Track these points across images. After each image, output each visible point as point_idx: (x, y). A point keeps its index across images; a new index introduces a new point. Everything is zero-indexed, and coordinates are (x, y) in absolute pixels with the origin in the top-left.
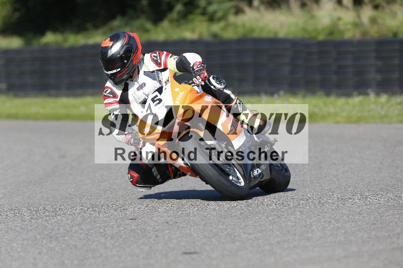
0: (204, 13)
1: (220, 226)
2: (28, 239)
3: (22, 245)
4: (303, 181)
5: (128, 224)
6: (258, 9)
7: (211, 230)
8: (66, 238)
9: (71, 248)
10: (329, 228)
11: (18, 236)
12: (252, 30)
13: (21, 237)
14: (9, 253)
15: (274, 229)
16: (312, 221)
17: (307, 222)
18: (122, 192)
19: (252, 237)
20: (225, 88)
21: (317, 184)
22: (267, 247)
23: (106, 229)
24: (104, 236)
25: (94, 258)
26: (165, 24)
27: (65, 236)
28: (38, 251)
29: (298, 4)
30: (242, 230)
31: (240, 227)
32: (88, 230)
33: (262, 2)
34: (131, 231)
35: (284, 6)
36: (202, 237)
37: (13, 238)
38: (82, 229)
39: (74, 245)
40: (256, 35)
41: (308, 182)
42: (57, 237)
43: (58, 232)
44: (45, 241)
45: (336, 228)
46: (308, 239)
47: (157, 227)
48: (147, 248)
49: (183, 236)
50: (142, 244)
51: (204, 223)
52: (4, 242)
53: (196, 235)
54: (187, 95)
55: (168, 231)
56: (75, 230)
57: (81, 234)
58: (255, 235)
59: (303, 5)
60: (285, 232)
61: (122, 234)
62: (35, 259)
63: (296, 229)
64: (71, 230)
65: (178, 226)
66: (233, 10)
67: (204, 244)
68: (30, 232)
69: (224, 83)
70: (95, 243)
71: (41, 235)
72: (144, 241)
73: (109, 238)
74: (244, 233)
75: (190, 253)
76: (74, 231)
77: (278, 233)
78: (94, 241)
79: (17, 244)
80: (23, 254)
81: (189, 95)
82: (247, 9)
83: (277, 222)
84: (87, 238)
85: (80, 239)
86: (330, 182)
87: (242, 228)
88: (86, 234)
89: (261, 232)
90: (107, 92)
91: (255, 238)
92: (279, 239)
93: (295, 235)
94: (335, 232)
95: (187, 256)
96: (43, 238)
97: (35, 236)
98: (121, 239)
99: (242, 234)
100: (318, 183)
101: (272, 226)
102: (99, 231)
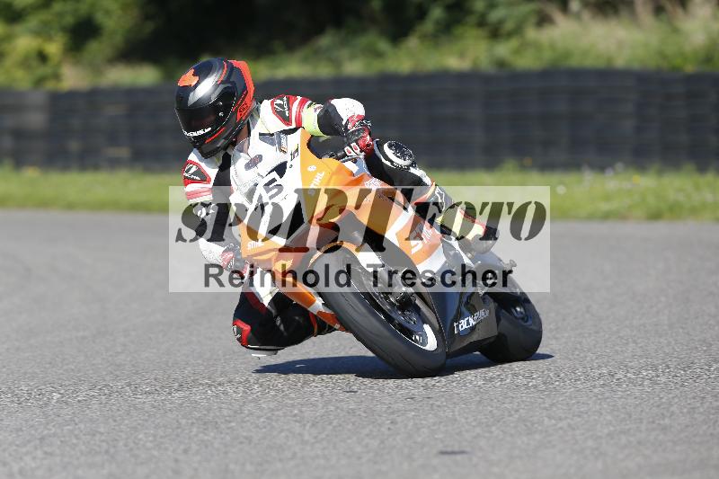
0: (482, 23)
1: (506, 405)
2: (165, 426)
3: (155, 436)
4: (656, 325)
5: (342, 401)
6: (578, 16)
7: (491, 412)
8: (233, 424)
9: (241, 443)
10: (701, 410)
11: (146, 421)
12: (567, 54)
13: (153, 422)
14: (131, 450)
15: (603, 412)
16: (671, 396)
17: (662, 398)
18: (333, 343)
19: (563, 424)
20: (411, 165)
21: (681, 330)
22: (590, 443)
23: (304, 409)
24: (299, 422)
25: (281, 460)
26: (413, 42)
27: (230, 422)
28: (182, 447)
29: (649, 7)
30: (545, 413)
31: (542, 406)
32: (273, 410)
33: (585, 3)
34: (349, 413)
35: (624, 13)
36: (474, 424)
37: (139, 424)
38: (261, 409)
39: (246, 438)
40: (574, 62)
41: (666, 327)
42: (216, 423)
43: (218, 414)
44: (195, 430)
45: (713, 408)
46: (664, 429)
47: (395, 406)
48: (374, 444)
49: (441, 422)
50: (367, 435)
51: (478, 398)
52: (122, 431)
53: (463, 420)
54: (331, 177)
55: (413, 413)
56: (249, 410)
57: (259, 417)
58: (569, 421)
59: (659, 10)
60: (623, 416)
61: (332, 417)
62: (176, 461)
63: (642, 411)
64: (241, 410)
65: (432, 405)
66: (533, 19)
67: (478, 436)
68: (169, 414)
69: (410, 156)
70: (283, 434)
71: (188, 419)
72: (371, 431)
73: (309, 425)
74: (550, 418)
75: (453, 453)
76: (246, 412)
77: (609, 418)
78: (282, 431)
79: (146, 434)
80: (155, 453)
81: (334, 177)
82: (558, 17)
83: (608, 398)
84: (269, 424)
85: (257, 426)
86: (704, 327)
87: (545, 409)
88: (268, 418)
89: (579, 416)
90: (190, 172)
91: (569, 425)
92: (612, 428)
93: (641, 421)
94: (711, 417)
95: (446, 458)
96: (193, 423)
97: (177, 421)
98: (330, 427)
99: (546, 419)
100: (682, 328)
101: (600, 404)
102: (291, 412)
